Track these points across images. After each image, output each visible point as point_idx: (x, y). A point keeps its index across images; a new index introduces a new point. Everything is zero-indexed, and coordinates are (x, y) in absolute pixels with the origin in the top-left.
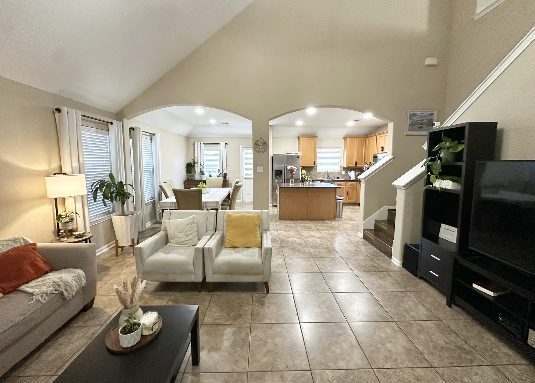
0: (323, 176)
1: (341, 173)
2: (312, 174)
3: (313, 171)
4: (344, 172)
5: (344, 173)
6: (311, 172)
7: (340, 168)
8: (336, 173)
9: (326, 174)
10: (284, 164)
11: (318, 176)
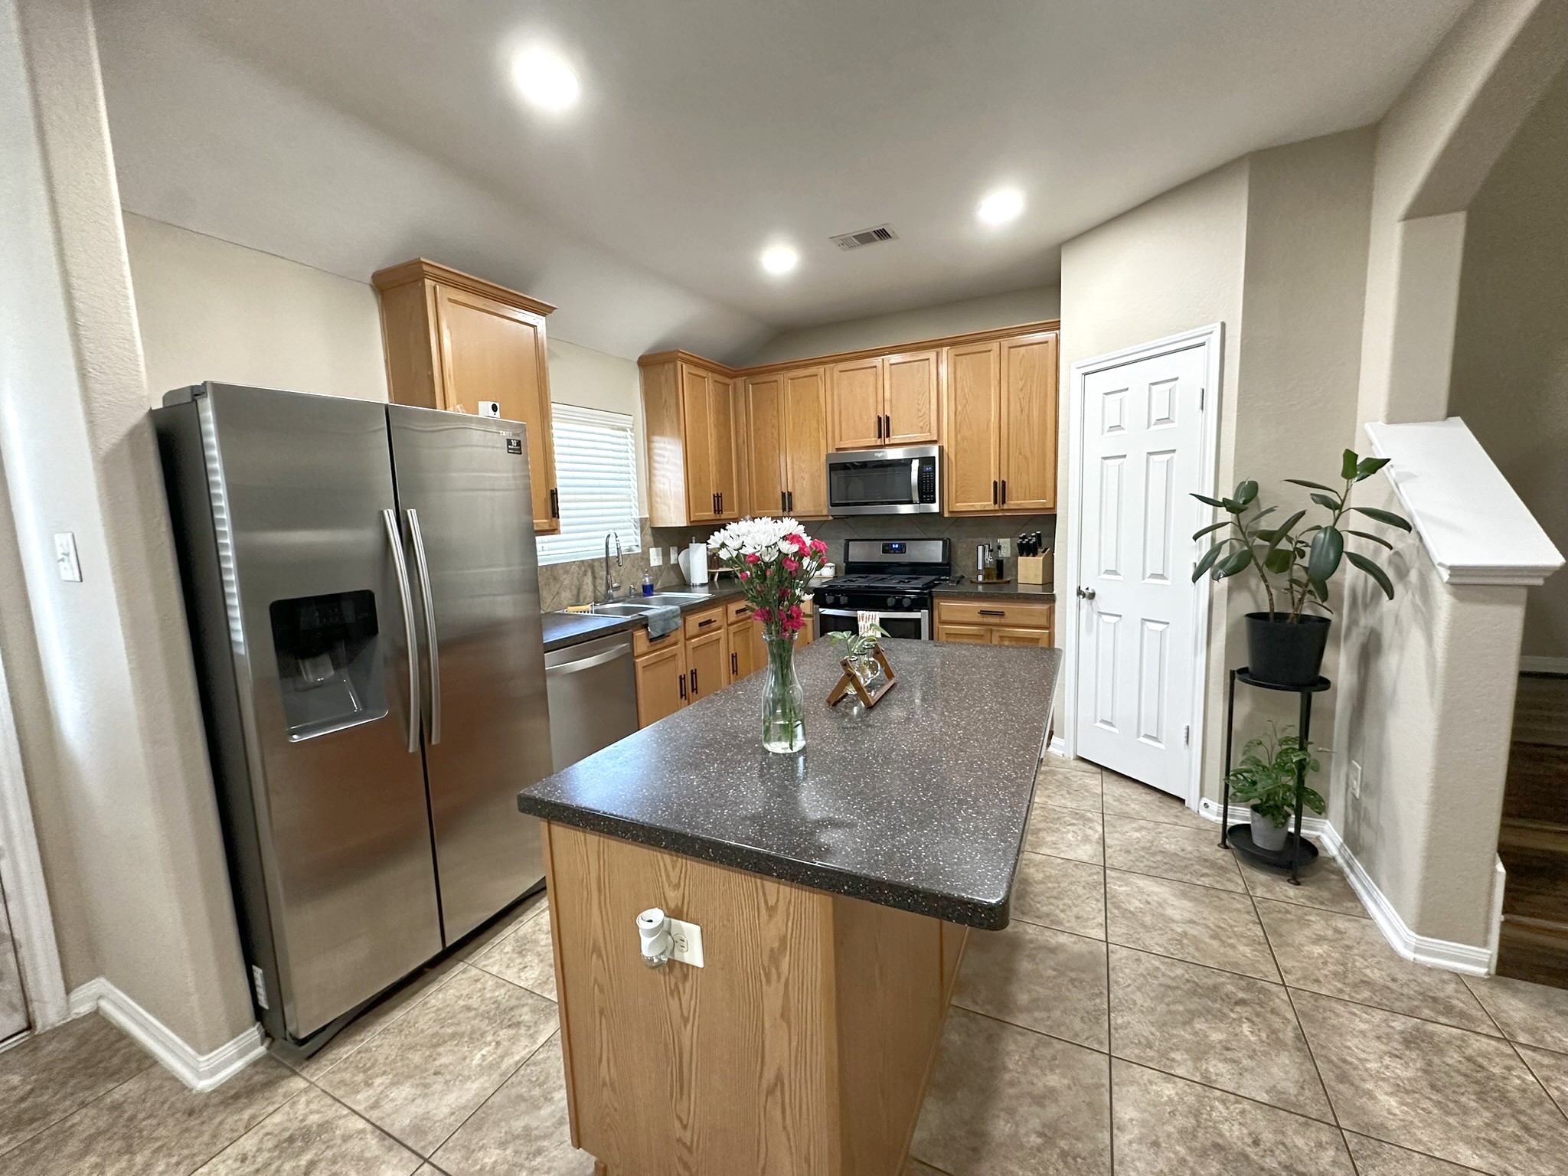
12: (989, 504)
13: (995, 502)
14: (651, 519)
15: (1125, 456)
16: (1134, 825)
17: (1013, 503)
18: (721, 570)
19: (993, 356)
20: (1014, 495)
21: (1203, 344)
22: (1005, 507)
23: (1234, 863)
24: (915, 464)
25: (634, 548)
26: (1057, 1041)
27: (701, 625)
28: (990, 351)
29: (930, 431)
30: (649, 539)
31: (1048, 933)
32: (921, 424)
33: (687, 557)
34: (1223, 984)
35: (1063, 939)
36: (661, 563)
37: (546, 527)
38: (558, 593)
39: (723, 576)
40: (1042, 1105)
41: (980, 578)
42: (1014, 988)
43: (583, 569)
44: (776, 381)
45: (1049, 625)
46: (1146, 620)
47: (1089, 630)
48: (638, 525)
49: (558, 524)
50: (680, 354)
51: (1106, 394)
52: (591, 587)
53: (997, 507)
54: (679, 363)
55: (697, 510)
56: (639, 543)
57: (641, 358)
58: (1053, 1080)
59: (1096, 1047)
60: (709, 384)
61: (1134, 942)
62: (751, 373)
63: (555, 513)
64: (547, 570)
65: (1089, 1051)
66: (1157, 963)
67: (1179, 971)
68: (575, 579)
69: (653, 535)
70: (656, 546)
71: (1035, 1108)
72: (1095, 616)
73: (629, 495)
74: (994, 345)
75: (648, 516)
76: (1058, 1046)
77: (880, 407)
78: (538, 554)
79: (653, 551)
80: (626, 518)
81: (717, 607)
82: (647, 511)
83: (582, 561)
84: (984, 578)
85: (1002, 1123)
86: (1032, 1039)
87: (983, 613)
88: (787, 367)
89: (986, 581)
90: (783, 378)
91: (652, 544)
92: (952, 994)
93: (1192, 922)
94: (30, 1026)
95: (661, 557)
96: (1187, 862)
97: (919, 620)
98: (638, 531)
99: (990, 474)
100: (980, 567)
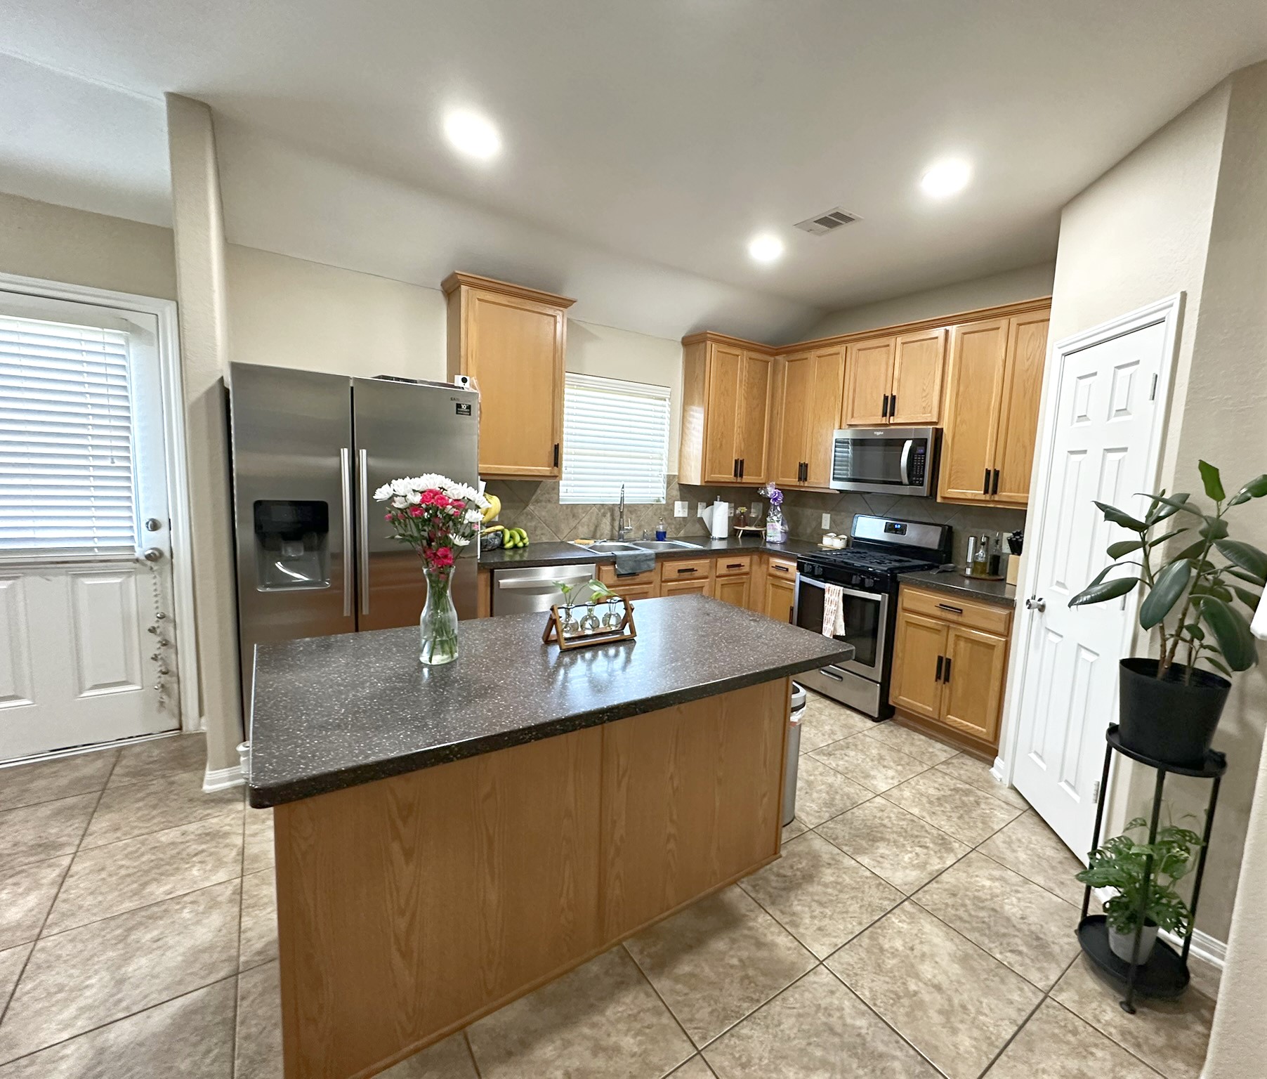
0: (592, 529)
1: (672, 511)
2: (533, 518)
3: (537, 501)
4: (683, 508)
5: (680, 510)
6: (531, 507)
7: (669, 484)
8: (650, 512)
9: (604, 515)
10: (345, 453)
11: (566, 531)
12: (979, 493)
13: (986, 492)
14: (679, 477)
15: (1085, 452)
16: (997, 873)
17: (1004, 495)
18: (747, 528)
19: (1001, 334)
20: (1008, 486)
21: (1162, 321)
22: (996, 498)
23: (1072, 955)
24: (908, 444)
25: (661, 499)
26: (669, 1015)
27: (680, 571)
28: (998, 328)
29: (930, 412)
30: (676, 493)
31: (775, 929)
32: (924, 405)
33: (712, 512)
34: (894, 1058)
35: (783, 940)
36: (686, 515)
37: (548, 474)
38: (575, 528)
39: (747, 534)
40: (595, 1054)
41: (968, 572)
42: (687, 957)
43: (602, 511)
44: (806, 359)
45: (1007, 633)
46: (1082, 646)
47: (1037, 646)
48: (666, 480)
49: (560, 471)
50: (708, 335)
51: (1080, 378)
52: (608, 528)
53: (988, 497)
54: (709, 343)
55: (712, 472)
56: (665, 496)
57: (683, 339)
58: (629, 1043)
59: (695, 1038)
60: (743, 363)
61: (848, 975)
62: (789, 352)
63: (556, 462)
64: (567, 508)
65: (685, 1038)
66: (847, 1003)
67: (861, 1022)
68: (594, 518)
69: (680, 490)
70: (682, 500)
71: (587, 1054)
72: (1043, 631)
73: (662, 455)
74: (1003, 323)
75: (677, 474)
76: (666, 1019)
77: (889, 385)
78: (560, 494)
79: (678, 504)
80: (656, 473)
81: (706, 558)
82: (677, 469)
83: (603, 505)
84: (973, 572)
85: (550, 1048)
86: (651, 1002)
87: (943, 607)
88: (816, 346)
89: (974, 576)
90: (812, 355)
91: (678, 498)
92: (632, 936)
93: (938, 988)
94: (180, 729)
95: (687, 510)
96: (1011, 931)
97: (877, 603)
98: (665, 485)
99: (984, 463)
100: (969, 560)
